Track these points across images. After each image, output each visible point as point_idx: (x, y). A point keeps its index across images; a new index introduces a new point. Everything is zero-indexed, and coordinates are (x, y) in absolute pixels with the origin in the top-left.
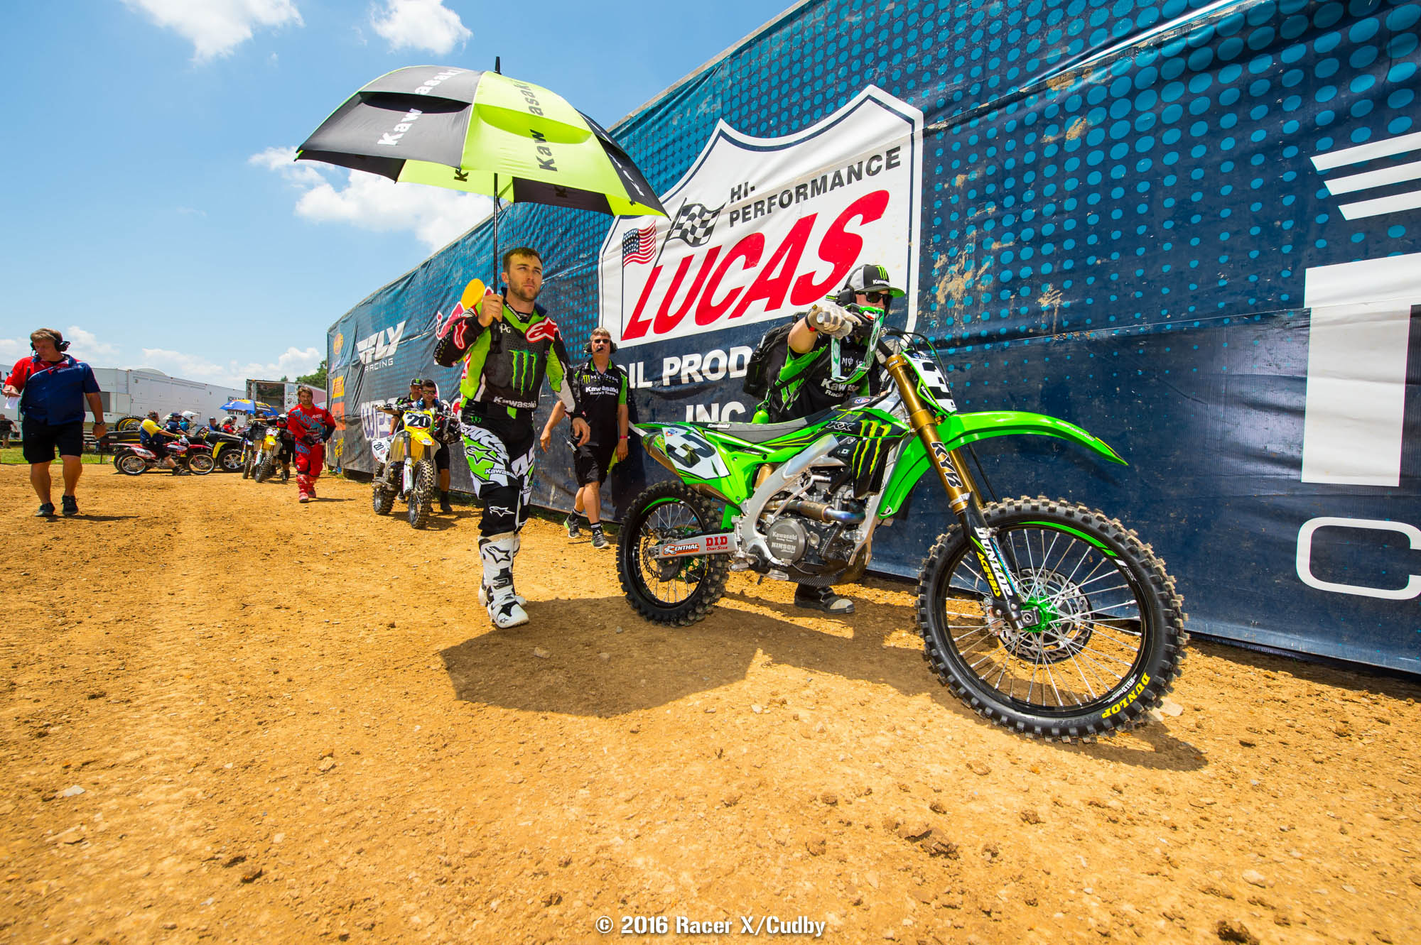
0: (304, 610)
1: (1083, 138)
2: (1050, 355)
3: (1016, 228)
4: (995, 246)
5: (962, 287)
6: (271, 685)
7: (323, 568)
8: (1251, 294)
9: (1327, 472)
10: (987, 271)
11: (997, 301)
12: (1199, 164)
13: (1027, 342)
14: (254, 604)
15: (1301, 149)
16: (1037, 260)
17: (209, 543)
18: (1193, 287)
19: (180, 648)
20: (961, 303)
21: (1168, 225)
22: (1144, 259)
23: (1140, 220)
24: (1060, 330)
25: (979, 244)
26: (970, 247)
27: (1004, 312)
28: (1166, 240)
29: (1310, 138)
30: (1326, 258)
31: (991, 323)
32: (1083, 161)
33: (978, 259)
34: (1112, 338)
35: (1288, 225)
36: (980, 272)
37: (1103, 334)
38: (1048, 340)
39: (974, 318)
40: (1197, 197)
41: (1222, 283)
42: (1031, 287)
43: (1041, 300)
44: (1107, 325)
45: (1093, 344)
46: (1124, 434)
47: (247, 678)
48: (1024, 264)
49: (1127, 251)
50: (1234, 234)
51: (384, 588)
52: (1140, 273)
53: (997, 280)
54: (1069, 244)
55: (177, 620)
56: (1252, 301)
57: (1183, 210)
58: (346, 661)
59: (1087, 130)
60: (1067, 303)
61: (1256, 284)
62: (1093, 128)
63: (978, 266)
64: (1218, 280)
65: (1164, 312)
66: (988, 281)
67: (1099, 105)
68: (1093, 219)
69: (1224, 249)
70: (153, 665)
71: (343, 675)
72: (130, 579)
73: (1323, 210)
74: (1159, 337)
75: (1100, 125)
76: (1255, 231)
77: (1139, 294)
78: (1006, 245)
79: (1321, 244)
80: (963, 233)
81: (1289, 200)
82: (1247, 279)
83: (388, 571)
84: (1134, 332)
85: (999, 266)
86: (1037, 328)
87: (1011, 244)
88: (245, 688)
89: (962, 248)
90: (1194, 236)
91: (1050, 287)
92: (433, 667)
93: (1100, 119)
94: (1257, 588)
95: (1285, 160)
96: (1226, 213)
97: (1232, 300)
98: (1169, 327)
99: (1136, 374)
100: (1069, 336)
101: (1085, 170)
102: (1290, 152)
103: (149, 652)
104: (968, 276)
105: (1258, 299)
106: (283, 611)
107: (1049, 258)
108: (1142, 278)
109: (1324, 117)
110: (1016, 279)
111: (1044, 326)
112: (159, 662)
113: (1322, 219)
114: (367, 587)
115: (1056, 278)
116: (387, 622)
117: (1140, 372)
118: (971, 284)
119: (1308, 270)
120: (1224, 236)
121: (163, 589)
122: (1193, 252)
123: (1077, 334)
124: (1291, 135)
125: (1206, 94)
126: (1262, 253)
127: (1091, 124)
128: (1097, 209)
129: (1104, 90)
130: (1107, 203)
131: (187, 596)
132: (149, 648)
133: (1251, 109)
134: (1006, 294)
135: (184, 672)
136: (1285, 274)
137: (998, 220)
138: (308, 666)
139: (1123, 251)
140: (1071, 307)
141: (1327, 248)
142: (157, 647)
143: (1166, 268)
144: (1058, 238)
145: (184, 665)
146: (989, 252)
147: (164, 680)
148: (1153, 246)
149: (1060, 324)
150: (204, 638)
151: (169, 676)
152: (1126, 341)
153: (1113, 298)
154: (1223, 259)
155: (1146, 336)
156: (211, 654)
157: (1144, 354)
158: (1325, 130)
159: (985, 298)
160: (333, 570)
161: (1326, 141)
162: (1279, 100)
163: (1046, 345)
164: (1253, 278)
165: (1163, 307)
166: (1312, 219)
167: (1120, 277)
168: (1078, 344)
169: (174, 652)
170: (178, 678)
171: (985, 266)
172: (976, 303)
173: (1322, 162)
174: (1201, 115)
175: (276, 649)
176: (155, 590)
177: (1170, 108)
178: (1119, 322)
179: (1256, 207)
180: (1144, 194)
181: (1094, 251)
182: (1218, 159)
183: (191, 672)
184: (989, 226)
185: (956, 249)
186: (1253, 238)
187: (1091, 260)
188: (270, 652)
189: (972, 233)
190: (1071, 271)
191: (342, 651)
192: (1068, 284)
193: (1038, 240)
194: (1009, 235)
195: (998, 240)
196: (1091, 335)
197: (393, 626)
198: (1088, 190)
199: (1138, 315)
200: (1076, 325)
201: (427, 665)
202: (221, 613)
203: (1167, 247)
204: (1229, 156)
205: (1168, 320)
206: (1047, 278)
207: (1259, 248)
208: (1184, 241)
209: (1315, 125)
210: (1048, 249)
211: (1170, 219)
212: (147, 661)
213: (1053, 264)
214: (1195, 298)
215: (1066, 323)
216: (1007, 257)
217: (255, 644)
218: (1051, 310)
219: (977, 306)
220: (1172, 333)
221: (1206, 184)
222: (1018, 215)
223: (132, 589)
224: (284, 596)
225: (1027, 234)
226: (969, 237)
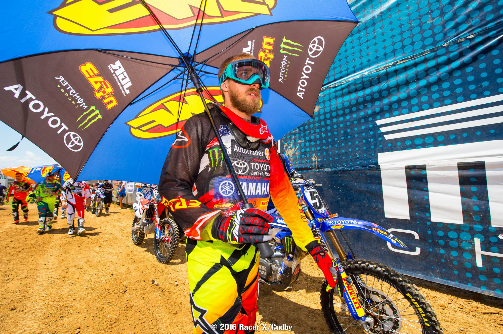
0: (87, 269)
1: (319, 111)
2: (316, 175)
3: (305, 136)
4: (299, 141)
5: (292, 153)
6: (68, 302)
7: (97, 249)
8: (365, 160)
9: (391, 214)
10: (298, 149)
11: (301, 158)
12: (348, 121)
13: (310, 171)
14: (70, 267)
15: (373, 118)
16: (310, 146)
17: (63, 239)
18: (350, 157)
19: (43, 288)
20: (292, 158)
21: (343, 138)
22: (337, 148)
23: (335, 136)
24: (318, 168)
25: (295, 140)
26: (293, 141)
27: (303, 162)
28: (342, 143)
29: (375, 115)
30: (383, 151)
31: (300, 165)
32: (319, 118)
33: (295, 144)
34: (332, 171)
35: (372, 140)
36: (296, 149)
37: (329, 170)
38: (315, 171)
39: (296, 163)
40: (349, 130)
41: (358, 156)
42: (310, 154)
43: (312, 158)
44: (330, 167)
45: (327, 173)
46: (338, 200)
47: (61, 299)
48: (307, 147)
49: (333, 145)
50: (359, 142)
51: (115, 257)
52: (337, 152)
53: (301, 152)
54: (318, 142)
55: (45, 276)
56: (365, 162)
57: (346, 134)
58: (94, 290)
59: (320, 109)
60: (319, 160)
61: (366, 157)
62: (321, 109)
63: (295, 147)
64: (356, 155)
65: (344, 164)
66: (298, 153)
67: (322, 102)
68: (324, 135)
69: (357, 146)
70: (33, 296)
71: (91, 297)
72: (33, 258)
73: (380, 136)
74: (343, 171)
75: (323, 108)
76: (364, 141)
77: (337, 158)
78: (302, 141)
79: (381, 146)
80: (291, 137)
81: (371, 133)
82: (363, 155)
83: (120, 249)
84: (337, 170)
85: (301, 148)
86: (312, 167)
87: (303, 141)
88: (59, 304)
89: (291, 141)
90: (349, 142)
91: (314, 155)
92: (120, 291)
93: (322, 107)
94: (378, 250)
95: (369, 121)
96: (356, 136)
97: (360, 161)
98: (345, 169)
99: (339, 182)
100: (321, 170)
101: (320, 121)
102: (370, 119)
103: (33, 290)
104: (293, 150)
105: (367, 162)
106: (79, 270)
107: (314, 146)
108: (337, 154)
109: (377, 110)
110: (305, 151)
111: (314, 167)
112: (35, 294)
113: (380, 139)
114: (110, 257)
115: (316, 152)
116: (111, 273)
117: (340, 182)
118: (294, 152)
119: (378, 154)
120: (357, 142)
121: (43, 262)
122: (349, 147)
123: (323, 169)
124: (370, 114)
125: (348, 101)
126: (367, 148)
127: (320, 108)
128: (324, 132)
129: (323, 98)
130: (326, 131)
131: (49, 265)
132: (33, 288)
133: (359, 106)
134: (303, 156)
135: (42, 298)
136: (373, 155)
137: (300, 134)
138: (82, 293)
139: (332, 145)
140: (320, 161)
141: (382, 147)
142: (36, 288)
143: (343, 151)
144: (315, 140)
145: (43, 295)
146: (298, 143)
147: (35, 301)
148: (339, 144)
149: (318, 166)
150: (51, 283)
151: (37, 300)
152: (335, 172)
153: (331, 159)
154: (357, 149)
155: (340, 171)
156: (52, 290)
157: (341, 176)
158: (378, 113)
159: (298, 157)
160: (101, 250)
161: (378, 117)
162: (366, 104)
163: (315, 172)
164: (365, 155)
165: (343, 163)
166: (378, 139)
167: (332, 153)
168: (323, 173)
169: (41, 290)
170: (40, 300)
171: (297, 147)
172: (296, 158)
173: (379, 122)
174: (347, 107)
175: (73, 287)
176: (40, 263)
177: (339, 104)
178: (333, 167)
179: (364, 134)
180: (336, 129)
181: (324, 144)
182: (353, 120)
183: (44, 298)
184: (297, 135)
185: (289, 141)
186: (364, 143)
187: (324, 147)
188: (71, 288)
189: (293, 137)
190: (319, 150)
191: (93, 287)
192: (319, 154)
193: (310, 141)
194: (302, 138)
195: (300, 139)
196: (326, 170)
197: (112, 275)
198: (322, 127)
199: (337, 165)
200: (322, 167)
201: (119, 290)
202: (59, 272)
203: (343, 145)
204: (355, 119)
205: (345, 166)
206: (314, 152)
207: (366, 146)
208: (346, 143)
209: (375, 112)
210: (313, 143)
211: (343, 136)
212: (31, 294)
213: (315, 148)
214: (351, 160)
215: (319, 166)
216: (303, 145)
217: (67, 285)
218: (315, 162)
219: (296, 159)
220: (347, 171)
221: (350, 127)
222: (304, 132)
223: (33, 263)
224: (82, 264)
225: (307, 138)
226: (292, 138)
